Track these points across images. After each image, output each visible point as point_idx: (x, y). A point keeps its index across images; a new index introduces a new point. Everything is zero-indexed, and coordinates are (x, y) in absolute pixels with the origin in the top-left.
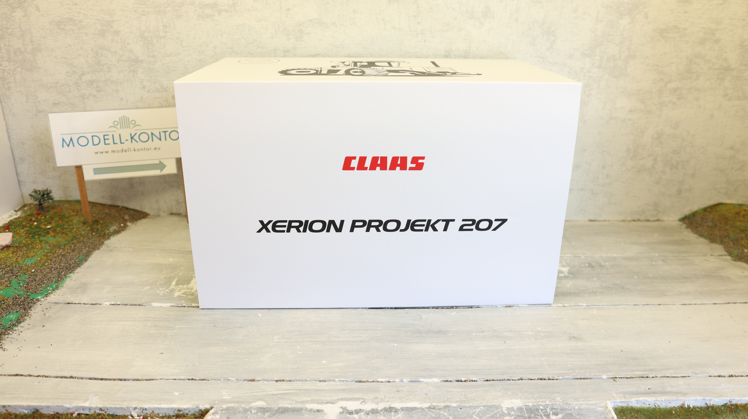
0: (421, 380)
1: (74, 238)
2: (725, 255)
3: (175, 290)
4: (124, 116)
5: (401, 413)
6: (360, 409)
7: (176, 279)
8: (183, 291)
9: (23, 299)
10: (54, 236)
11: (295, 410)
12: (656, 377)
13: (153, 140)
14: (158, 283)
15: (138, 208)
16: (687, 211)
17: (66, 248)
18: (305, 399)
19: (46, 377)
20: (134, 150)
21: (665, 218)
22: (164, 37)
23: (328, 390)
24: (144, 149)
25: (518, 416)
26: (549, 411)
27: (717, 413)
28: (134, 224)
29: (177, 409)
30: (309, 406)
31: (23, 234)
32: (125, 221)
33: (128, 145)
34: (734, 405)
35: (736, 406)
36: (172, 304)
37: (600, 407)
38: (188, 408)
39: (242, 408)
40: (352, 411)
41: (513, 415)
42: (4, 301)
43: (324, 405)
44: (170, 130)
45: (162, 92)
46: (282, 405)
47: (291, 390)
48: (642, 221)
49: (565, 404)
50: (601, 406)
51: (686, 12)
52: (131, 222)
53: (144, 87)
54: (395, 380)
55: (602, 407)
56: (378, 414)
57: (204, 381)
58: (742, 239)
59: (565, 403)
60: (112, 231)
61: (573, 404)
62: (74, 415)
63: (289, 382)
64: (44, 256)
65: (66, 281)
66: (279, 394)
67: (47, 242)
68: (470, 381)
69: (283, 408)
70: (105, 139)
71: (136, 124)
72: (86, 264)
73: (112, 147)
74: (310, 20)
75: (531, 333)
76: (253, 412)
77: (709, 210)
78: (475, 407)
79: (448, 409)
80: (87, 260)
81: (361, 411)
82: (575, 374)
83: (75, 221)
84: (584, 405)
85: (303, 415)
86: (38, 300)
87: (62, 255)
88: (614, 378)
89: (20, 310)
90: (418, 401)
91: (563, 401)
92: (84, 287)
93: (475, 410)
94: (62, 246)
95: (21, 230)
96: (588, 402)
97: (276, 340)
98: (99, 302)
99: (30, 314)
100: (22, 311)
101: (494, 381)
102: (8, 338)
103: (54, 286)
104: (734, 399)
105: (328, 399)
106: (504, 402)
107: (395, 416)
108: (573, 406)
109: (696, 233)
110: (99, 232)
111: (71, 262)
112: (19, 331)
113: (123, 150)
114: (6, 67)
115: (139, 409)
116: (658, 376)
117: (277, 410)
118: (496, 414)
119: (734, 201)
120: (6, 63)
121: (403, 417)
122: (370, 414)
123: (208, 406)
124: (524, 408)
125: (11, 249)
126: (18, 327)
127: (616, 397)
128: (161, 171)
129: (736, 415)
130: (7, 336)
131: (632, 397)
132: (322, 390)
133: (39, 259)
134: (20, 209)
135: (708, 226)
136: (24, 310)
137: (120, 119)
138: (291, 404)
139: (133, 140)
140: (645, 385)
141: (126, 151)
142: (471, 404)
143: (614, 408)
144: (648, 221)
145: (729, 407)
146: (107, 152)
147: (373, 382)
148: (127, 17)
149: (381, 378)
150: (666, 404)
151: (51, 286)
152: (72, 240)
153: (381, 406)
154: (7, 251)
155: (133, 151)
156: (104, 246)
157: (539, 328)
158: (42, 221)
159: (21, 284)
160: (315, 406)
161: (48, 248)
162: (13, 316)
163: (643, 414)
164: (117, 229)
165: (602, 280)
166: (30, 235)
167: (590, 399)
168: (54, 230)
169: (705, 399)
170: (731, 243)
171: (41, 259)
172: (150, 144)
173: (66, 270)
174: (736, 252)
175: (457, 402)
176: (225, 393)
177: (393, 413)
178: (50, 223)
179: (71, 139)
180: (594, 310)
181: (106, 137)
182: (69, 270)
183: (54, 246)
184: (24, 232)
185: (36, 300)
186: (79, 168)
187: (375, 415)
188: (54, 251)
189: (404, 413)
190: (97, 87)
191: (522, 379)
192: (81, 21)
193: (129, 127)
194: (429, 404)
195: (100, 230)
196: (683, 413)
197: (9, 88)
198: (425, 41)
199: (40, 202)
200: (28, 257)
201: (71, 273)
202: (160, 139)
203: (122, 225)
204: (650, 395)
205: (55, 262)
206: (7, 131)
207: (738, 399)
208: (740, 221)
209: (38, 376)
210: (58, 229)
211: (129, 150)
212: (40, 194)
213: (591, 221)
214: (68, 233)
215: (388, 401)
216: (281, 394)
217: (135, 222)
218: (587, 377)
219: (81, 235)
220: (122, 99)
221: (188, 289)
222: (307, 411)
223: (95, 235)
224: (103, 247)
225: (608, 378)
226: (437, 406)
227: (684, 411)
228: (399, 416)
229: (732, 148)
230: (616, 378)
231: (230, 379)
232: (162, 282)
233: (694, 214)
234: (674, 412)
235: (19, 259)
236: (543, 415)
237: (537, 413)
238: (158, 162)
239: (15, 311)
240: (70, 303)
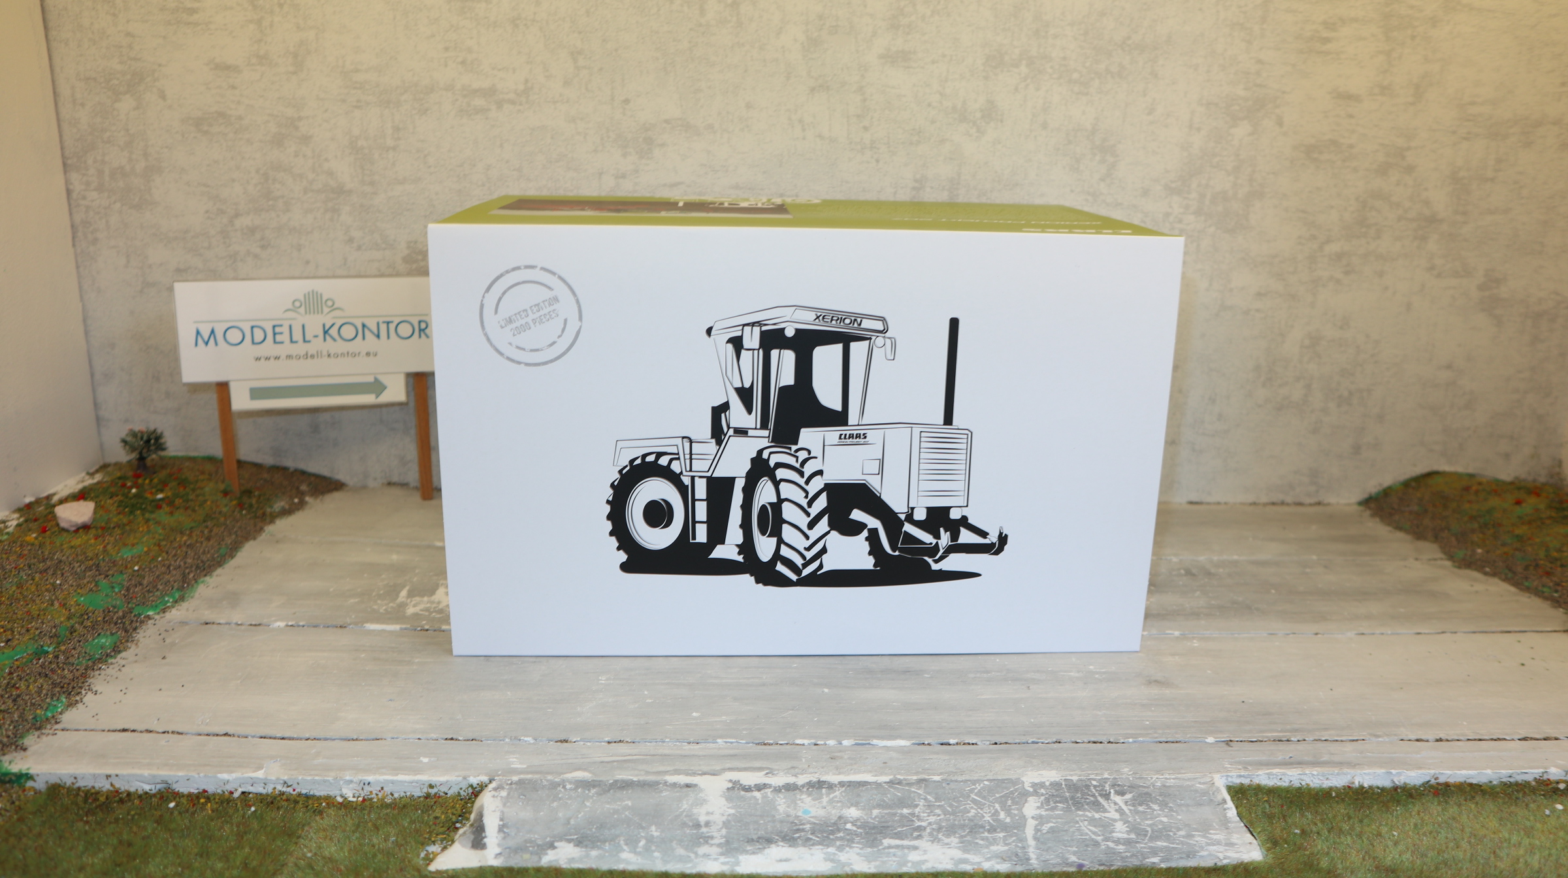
0: (875, 742)
1: (207, 517)
2: (1442, 559)
3: (407, 605)
4: (313, 291)
5: (839, 790)
6: (765, 784)
7: (407, 588)
8: (422, 606)
9: (120, 614)
10: (171, 513)
11: (644, 784)
12: (1304, 740)
13: (364, 338)
14: (374, 594)
15: (325, 472)
16: (1373, 486)
17: (194, 534)
18: (662, 768)
19: (179, 733)
20: (329, 356)
21: (1332, 499)
22: (394, 148)
23: (704, 756)
24: (348, 353)
25: (1053, 795)
26: (1108, 789)
27: (1411, 796)
28: (318, 501)
29: (427, 784)
30: (671, 779)
31: (113, 508)
32: (301, 494)
33: (317, 345)
34: (1443, 784)
35: (1447, 785)
36: (404, 626)
37: (1200, 783)
38: (447, 782)
39: (547, 781)
40: (750, 786)
41: (1042, 795)
42: (87, 614)
43: (699, 777)
44: (397, 321)
45: (385, 249)
46: (621, 777)
47: (635, 755)
48: (1288, 504)
49: (1137, 778)
50: (1202, 781)
51: (1351, 116)
52: (312, 495)
53: (351, 240)
54: (827, 742)
55: (1204, 783)
56: (797, 791)
57: (474, 742)
58: (1473, 531)
59: (1138, 776)
60: (277, 510)
61: (1152, 778)
62: (236, 795)
63: (632, 744)
64: (155, 544)
65: (197, 588)
66: (614, 761)
67: (158, 523)
68: (964, 744)
69: (623, 781)
70: (275, 334)
71: (335, 306)
72: (233, 563)
73: (287, 349)
74: (667, 121)
75: (1077, 675)
76: (568, 786)
77: (1413, 484)
78: (974, 782)
79: (925, 785)
80: (235, 556)
81: (765, 786)
82: (1156, 735)
83: (207, 489)
84: (1172, 780)
85: (661, 792)
86: (149, 617)
87: (188, 546)
88: (1229, 743)
89: (117, 632)
90: (871, 772)
91: (1133, 773)
92: (233, 599)
93: (973, 787)
94: (186, 529)
95: (108, 501)
96: (1179, 776)
97: (603, 682)
98: (265, 621)
99: (136, 638)
100: (121, 633)
101: (1007, 745)
102: (100, 675)
103: (177, 596)
104: (1442, 773)
105: (705, 769)
106: (1026, 774)
107: (828, 795)
108: (1151, 781)
109: (1389, 524)
110: (254, 510)
111: (204, 558)
112: (119, 665)
113: (307, 354)
114: (93, 201)
115: (356, 783)
116: (1307, 739)
117: (611, 785)
118: (1012, 793)
119: (1460, 469)
120: (94, 195)
121: (842, 796)
122: (783, 791)
123: (485, 779)
124: (1063, 783)
125: (93, 532)
126: (115, 658)
127: (1230, 768)
128: (377, 397)
129: (1445, 799)
130: (98, 672)
131: (1258, 769)
132: (693, 755)
133: (145, 549)
134: (97, 471)
135: (1411, 512)
136: (125, 631)
137: (305, 295)
138: (637, 775)
139: (327, 337)
140: (1282, 752)
141: (312, 356)
142: (968, 777)
143: (1227, 786)
144: (1300, 504)
145: (1432, 786)
146: (277, 358)
147: (787, 744)
148: (326, 111)
149: (801, 739)
150: (1320, 782)
151: (172, 596)
152: (204, 521)
153: (801, 780)
154: (86, 534)
155: (327, 356)
156: (264, 534)
157: (1091, 667)
158: (146, 487)
159: (117, 590)
160: (682, 779)
161: (160, 531)
162: (105, 641)
163: (1279, 796)
164: (287, 507)
165: (1210, 595)
166: (127, 510)
167: (1183, 771)
168: (170, 502)
169: (1391, 773)
170: (1453, 539)
171: (149, 550)
172: (358, 345)
173: (196, 570)
174: (1460, 554)
175: (941, 774)
176: (515, 760)
177: (824, 790)
178: (161, 491)
179: (213, 332)
180: (1195, 641)
181: (277, 330)
182: (201, 572)
183: (172, 530)
184: (113, 504)
185: (144, 617)
186: (223, 388)
187: (791, 793)
188: (172, 538)
189: (845, 789)
190: (262, 239)
191: (1059, 742)
192: (240, 118)
193: (322, 312)
194: (892, 777)
195: (256, 506)
196: (1350, 795)
197: (95, 241)
198: (877, 161)
199: (141, 453)
200: (125, 545)
201: (205, 575)
202: (378, 336)
203: (296, 500)
204: (1291, 766)
205: (175, 555)
206: (85, 320)
207: (1449, 772)
208: (1470, 502)
209: (164, 732)
210: (178, 502)
211: (319, 355)
212: (142, 438)
213: (1191, 503)
214: (197, 508)
215: (816, 773)
216: (617, 761)
217: (321, 497)
218: (1178, 740)
219: (220, 513)
220: (308, 262)
221: (433, 602)
222: (667, 785)
223: (246, 515)
224: (263, 536)
225: (1216, 741)
226: (905, 780)
227: (1353, 792)
228: (835, 794)
229: (1449, 367)
230: (1231, 741)
231: (522, 738)
232: (382, 592)
233: (1386, 492)
234: (1334, 794)
235: (109, 547)
236: (1097, 794)
237: (1086, 791)
238: (371, 379)
239: (108, 633)
240: (210, 623)
